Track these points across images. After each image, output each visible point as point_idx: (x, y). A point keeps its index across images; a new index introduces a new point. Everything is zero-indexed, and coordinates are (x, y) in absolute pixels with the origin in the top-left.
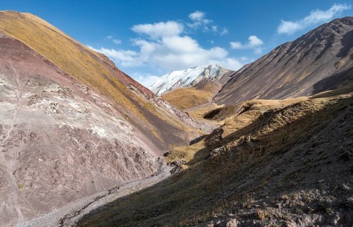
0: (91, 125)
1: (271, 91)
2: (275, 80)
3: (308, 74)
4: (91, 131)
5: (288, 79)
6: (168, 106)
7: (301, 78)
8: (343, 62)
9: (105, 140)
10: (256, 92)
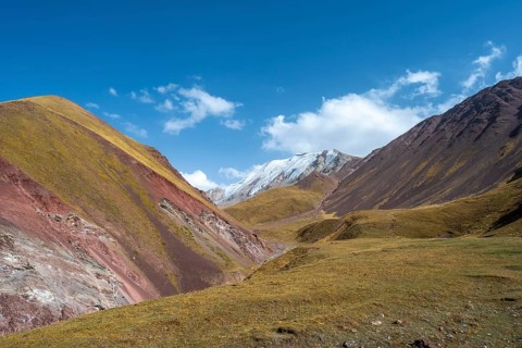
1: (405, 191)
2: (413, 174)
3: (461, 164)
5: (431, 172)
6: (222, 228)
7: (451, 171)
8: (511, 146)
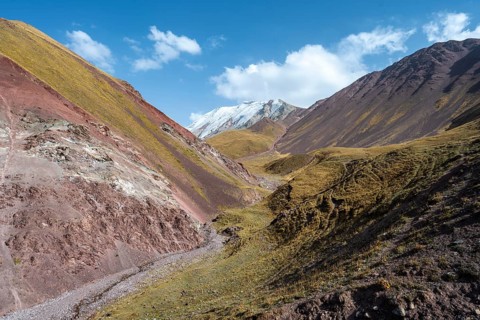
0: (114, 177)
1: (352, 136)
2: (357, 122)
3: (401, 115)
4: (114, 186)
5: (374, 120)
6: (215, 154)
7: (393, 120)
8: (445, 100)
9: (133, 198)
10: (333, 137)
